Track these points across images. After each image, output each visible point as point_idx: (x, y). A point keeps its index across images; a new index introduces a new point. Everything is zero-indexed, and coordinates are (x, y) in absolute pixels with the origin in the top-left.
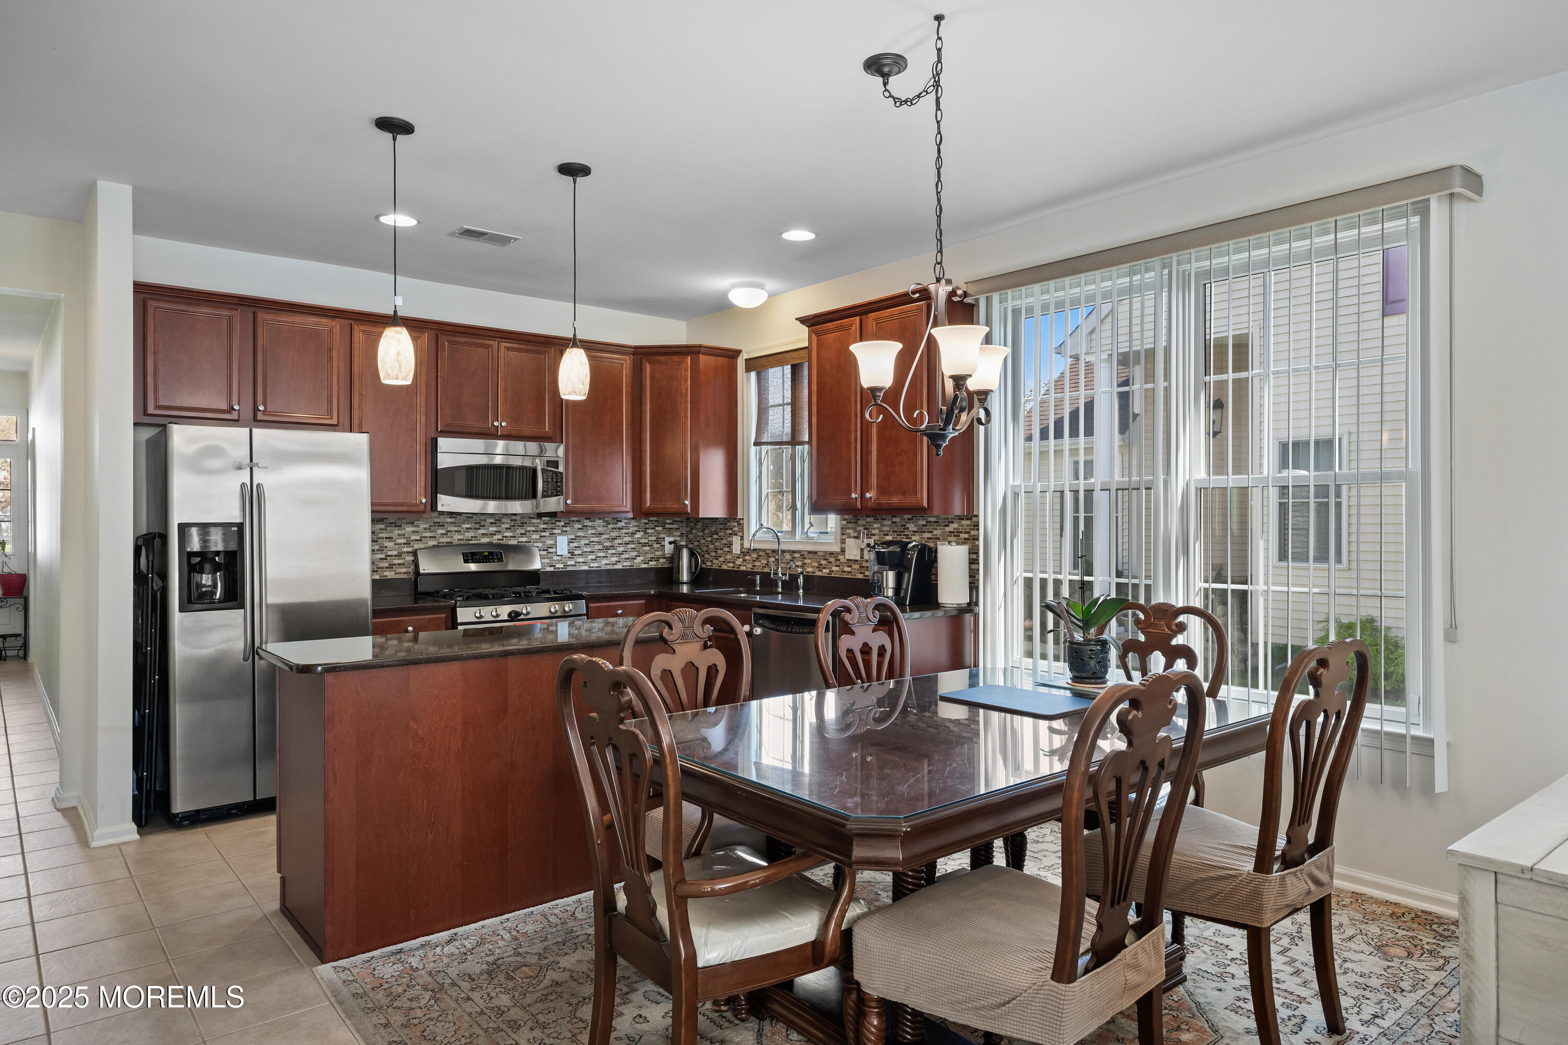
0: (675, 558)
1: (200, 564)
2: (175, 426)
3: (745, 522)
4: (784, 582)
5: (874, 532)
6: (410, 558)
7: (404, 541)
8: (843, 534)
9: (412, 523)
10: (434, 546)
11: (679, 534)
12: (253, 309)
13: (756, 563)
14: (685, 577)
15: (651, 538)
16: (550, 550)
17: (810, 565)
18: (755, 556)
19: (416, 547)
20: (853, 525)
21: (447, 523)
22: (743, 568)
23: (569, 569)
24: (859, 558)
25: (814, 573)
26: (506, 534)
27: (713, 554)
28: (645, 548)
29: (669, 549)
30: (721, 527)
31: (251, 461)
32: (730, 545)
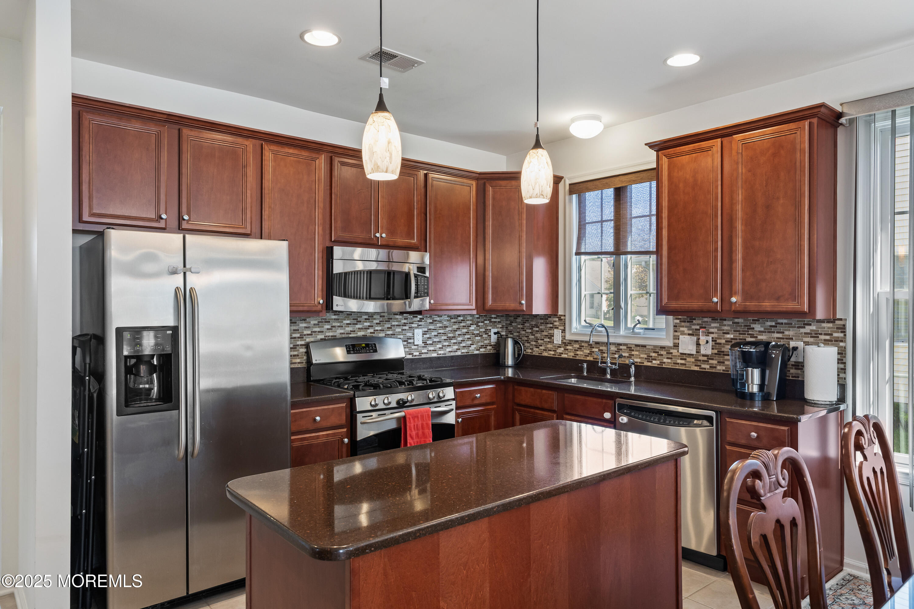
0: (500, 346)
1: (136, 366)
2: (112, 231)
3: (567, 318)
4: (612, 371)
5: (711, 330)
6: (303, 350)
7: (298, 335)
8: (676, 331)
9: (305, 320)
10: (322, 339)
11: (500, 326)
12: (179, 127)
13: (578, 353)
14: (510, 361)
15: (481, 330)
16: (410, 341)
17: (638, 356)
18: (577, 346)
19: (308, 340)
20: (688, 324)
21: (332, 319)
22: (564, 356)
23: (423, 356)
24: (694, 352)
25: (643, 363)
26: (377, 328)
27: (534, 343)
28: (477, 338)
29: (494, 338)
30: (542, 321)
31: (185, 266)
32: (551, 336)
